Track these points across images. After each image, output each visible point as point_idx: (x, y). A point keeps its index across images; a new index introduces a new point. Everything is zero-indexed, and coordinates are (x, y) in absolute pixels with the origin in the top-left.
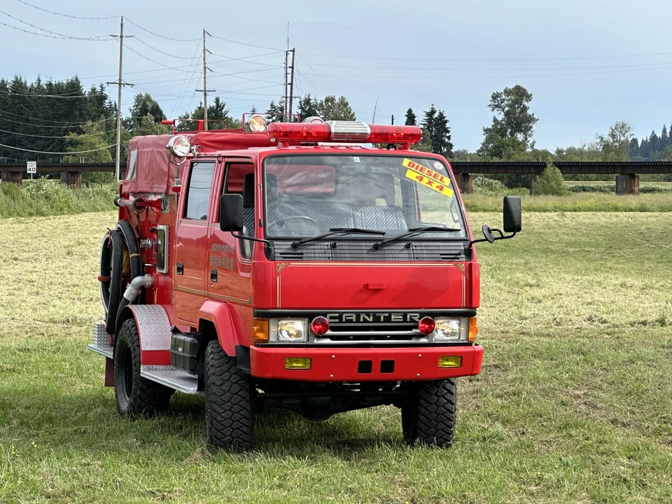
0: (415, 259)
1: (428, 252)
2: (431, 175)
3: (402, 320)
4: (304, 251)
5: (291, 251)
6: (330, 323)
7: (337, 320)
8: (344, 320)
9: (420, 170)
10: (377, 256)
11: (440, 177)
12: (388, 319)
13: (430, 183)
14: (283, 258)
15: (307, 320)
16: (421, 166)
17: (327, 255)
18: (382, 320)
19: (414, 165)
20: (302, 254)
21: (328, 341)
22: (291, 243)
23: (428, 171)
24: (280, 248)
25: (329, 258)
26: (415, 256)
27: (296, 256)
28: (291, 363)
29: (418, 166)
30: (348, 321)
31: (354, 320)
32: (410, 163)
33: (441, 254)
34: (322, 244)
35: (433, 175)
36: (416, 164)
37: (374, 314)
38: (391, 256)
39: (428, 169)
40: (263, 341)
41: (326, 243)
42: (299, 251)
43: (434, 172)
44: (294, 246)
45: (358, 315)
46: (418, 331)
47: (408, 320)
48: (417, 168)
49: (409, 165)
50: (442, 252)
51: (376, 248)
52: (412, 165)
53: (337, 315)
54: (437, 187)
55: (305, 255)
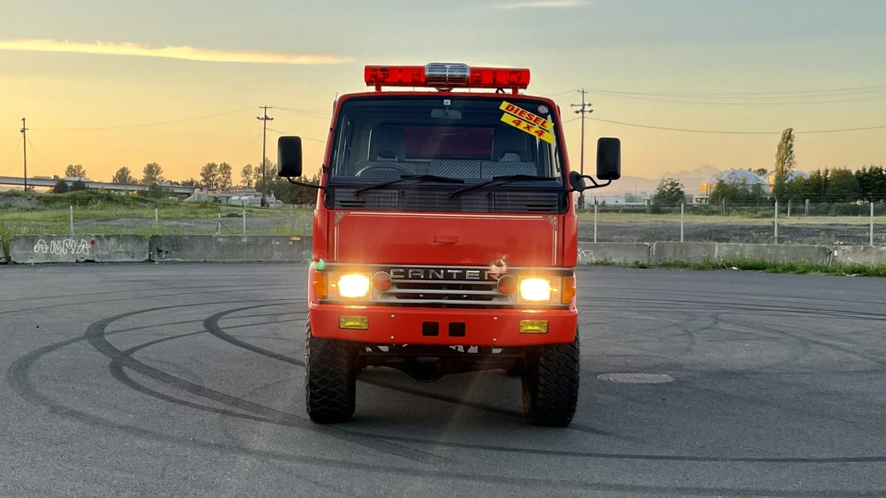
0: (497, 211)
1: (512, 203)
2: (531, 119)
3: (478, 278)
4: (368, 199)
5: (353, 199)
6: (393, 278)
7: (403, 276)
8: (410, 276)
9: (520, 114)
10: (451, 206)
11: (542, 122)
12: (461, 276)
13: (528, 128)
14: (343, 206)
16: (521, 109)
17: (393, 204)
18: (455, 277)
19: (513, 108)
20: (364, 202)
21: (394, 300)
22: (354, 190)
23: (529, 115)
24: (341, 195)
25: (395, 207)
26: (497, 207)
27: (358, 204)
28: (347, 321)
29: (518, 110)
30: (414, 278)
31: (422, 277)
32: (509, 106)
33: (528, 206)
34: (390, 191)
35: (534, 119)
36: (516, 107)
37: (445, 270)
38: (467, 206)
39: (529, 113)
41: (393, 191)
42: (361, 199)
43: (536, 116)
44: (357, 194)
45: (426, 271)
47: (486, 278)
48: (515, 112)
49: (507, 108)
50: (530, 203)
51: (451, 197)
52: (511, 107)
53: (402, 270)
54: (536, 132)
55: (367, 204)
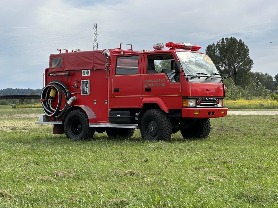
0: (214, 82)
1: (216, 80)
7: (202, 100)
10: (207, 81)
11: (209, 60)
12: (211, 100)
14: (190, 81)
15: (195, 100)
17: (198, 81)
21: (199, 106)
22: (190, 77)
24: (189, 78)
28: (195, 112)
31: (205, 100)
33: (218, 81)
36: (204, 56)
37: (208, 98)
38: (209, 81)
40: (186, 106)
41: (198, 77)
44: (192, 78)
45: (206, 98)
46: (216, 103)
47: (214, 100)
51: (207, 79)
53: (202, 98)
55: (194, 80)
